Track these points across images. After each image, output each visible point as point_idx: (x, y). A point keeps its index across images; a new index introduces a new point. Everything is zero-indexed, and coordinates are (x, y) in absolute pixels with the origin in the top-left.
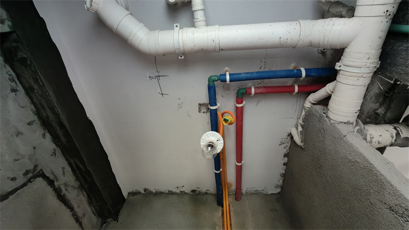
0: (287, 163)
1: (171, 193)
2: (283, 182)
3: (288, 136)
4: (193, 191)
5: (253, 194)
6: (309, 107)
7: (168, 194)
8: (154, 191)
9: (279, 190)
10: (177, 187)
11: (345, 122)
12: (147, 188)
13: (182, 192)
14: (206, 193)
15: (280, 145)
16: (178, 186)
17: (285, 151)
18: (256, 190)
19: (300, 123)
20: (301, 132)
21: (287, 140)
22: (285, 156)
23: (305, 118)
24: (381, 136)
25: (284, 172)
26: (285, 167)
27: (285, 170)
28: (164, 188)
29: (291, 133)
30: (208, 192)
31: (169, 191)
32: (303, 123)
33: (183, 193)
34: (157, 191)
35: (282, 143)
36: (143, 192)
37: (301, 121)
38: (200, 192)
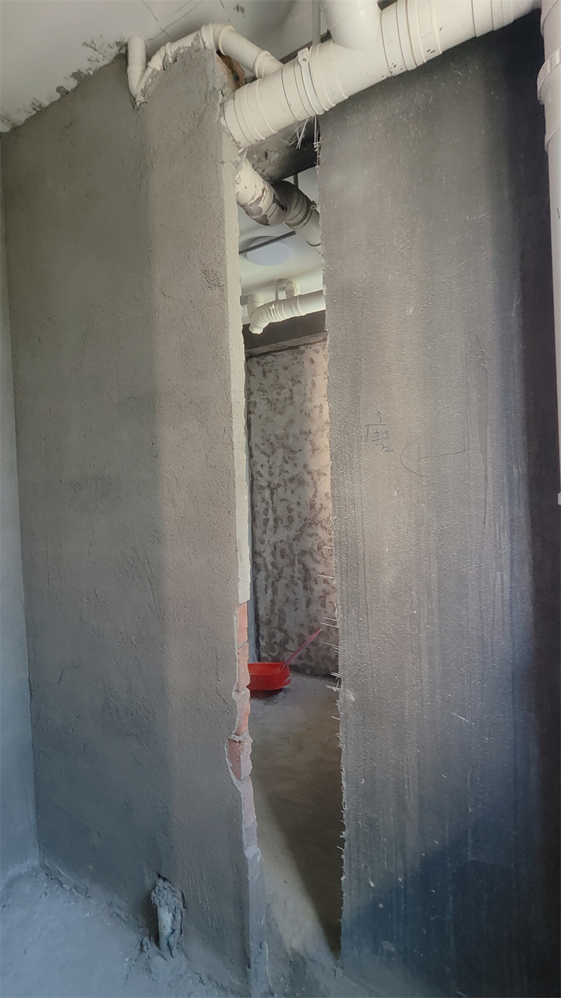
0: (67, 93)
2: (28, 120)
3: (118, 43)
6: (207, 45)
11: (235, 139)
15: (85, 44)
17: (85, 67)
19: (166, 54)
20: (155, 75)
21: (109, 50)
22: (76, 75)
23: (182, 56)
24: (246, 188)
25: (46, 103)
26: (57, 96)
27: (52, 104)
29: (126, 45)
32: (171, 60)
35: (91, 45)
37: (170, 49)
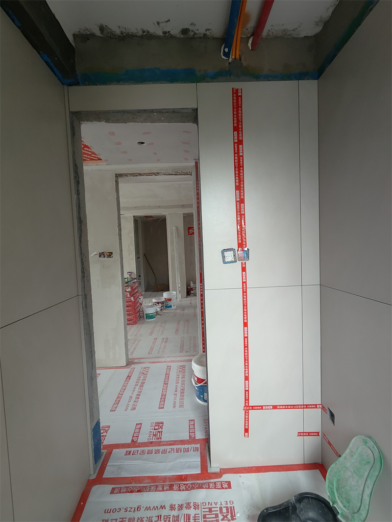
1: (147, 36)
4: (185, 31)
5: (277, 37)
7: (142, 37)
8: (118, 32)
9: (318, 29)
10: (158, 23)
12: (104, 24)
13: (165, 33)
14: (205, 35)
16: (160, 21)
18: (284, 30)
28: (135, 26)
30: (208, 33)
31: (144, 32)
33: (167, 36)
34: (124, 30)
36: (98, 33)
38: (195, 34)
